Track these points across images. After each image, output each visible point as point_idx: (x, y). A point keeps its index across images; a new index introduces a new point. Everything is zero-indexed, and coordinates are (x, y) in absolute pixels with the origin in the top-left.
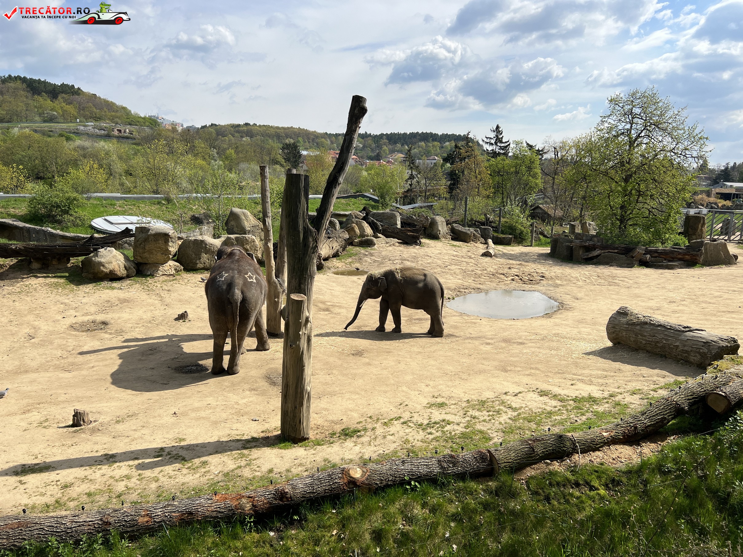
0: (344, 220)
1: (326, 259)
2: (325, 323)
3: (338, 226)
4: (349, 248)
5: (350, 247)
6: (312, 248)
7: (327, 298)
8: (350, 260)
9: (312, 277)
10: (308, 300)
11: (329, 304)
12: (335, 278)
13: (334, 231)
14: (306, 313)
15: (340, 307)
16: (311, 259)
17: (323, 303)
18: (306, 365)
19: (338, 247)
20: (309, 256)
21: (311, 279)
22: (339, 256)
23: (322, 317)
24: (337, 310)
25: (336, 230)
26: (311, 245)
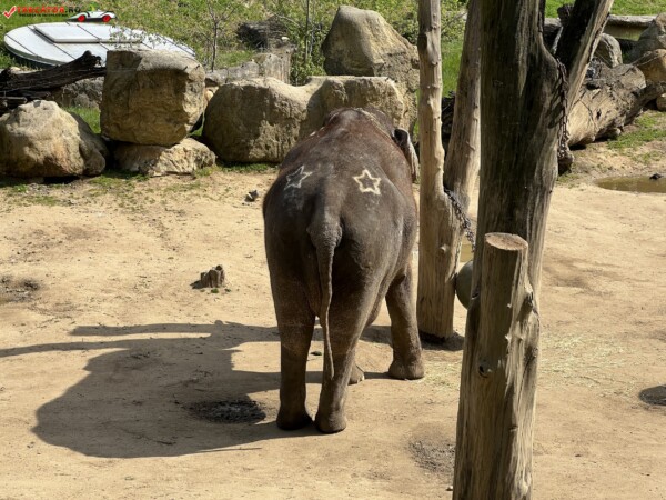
0: (635, 37)
1: (579, 145)
2: (568, 317)
3: (616, 54)
4: (646, 116)
5: (649, 113)
6: (549, 111)
7: (575, 249)
8: (646, 149)
9: (544, 192)
10: (531, 252)
11: (582, 266)
12: (601, 197)
13: (605, 68)
14: (525, 287)
15: (614, 277)
16: (545, 142)
17: (567, 262)
18: (520, 423)
19: (614, 114)
20: (540, 134)
21: (542, 197)
22: (614, 137)
23: (561, 300)
24: (603, 284)
25: (610, 65)
26: (547, 105)
